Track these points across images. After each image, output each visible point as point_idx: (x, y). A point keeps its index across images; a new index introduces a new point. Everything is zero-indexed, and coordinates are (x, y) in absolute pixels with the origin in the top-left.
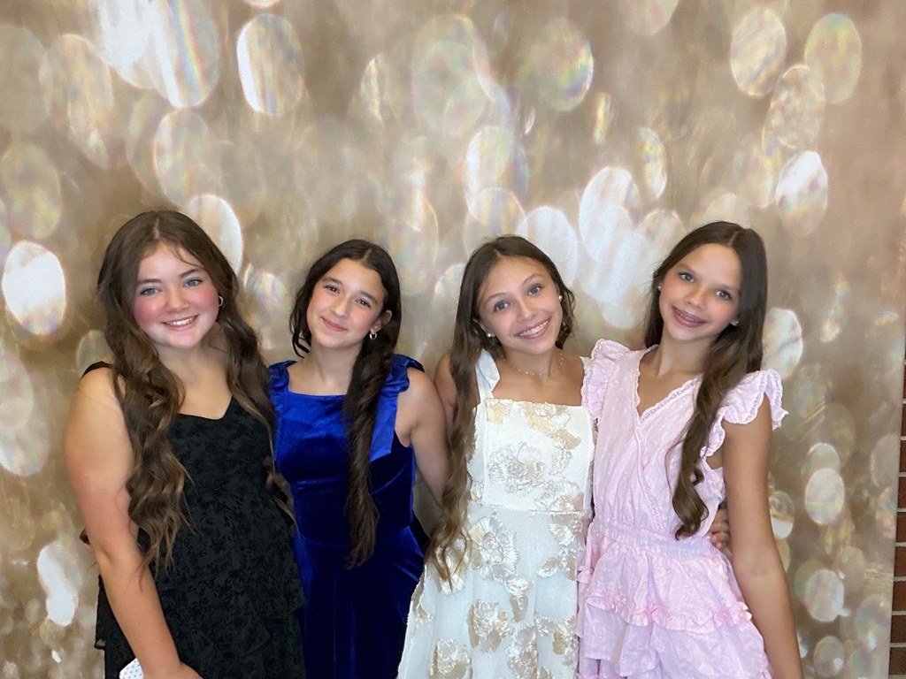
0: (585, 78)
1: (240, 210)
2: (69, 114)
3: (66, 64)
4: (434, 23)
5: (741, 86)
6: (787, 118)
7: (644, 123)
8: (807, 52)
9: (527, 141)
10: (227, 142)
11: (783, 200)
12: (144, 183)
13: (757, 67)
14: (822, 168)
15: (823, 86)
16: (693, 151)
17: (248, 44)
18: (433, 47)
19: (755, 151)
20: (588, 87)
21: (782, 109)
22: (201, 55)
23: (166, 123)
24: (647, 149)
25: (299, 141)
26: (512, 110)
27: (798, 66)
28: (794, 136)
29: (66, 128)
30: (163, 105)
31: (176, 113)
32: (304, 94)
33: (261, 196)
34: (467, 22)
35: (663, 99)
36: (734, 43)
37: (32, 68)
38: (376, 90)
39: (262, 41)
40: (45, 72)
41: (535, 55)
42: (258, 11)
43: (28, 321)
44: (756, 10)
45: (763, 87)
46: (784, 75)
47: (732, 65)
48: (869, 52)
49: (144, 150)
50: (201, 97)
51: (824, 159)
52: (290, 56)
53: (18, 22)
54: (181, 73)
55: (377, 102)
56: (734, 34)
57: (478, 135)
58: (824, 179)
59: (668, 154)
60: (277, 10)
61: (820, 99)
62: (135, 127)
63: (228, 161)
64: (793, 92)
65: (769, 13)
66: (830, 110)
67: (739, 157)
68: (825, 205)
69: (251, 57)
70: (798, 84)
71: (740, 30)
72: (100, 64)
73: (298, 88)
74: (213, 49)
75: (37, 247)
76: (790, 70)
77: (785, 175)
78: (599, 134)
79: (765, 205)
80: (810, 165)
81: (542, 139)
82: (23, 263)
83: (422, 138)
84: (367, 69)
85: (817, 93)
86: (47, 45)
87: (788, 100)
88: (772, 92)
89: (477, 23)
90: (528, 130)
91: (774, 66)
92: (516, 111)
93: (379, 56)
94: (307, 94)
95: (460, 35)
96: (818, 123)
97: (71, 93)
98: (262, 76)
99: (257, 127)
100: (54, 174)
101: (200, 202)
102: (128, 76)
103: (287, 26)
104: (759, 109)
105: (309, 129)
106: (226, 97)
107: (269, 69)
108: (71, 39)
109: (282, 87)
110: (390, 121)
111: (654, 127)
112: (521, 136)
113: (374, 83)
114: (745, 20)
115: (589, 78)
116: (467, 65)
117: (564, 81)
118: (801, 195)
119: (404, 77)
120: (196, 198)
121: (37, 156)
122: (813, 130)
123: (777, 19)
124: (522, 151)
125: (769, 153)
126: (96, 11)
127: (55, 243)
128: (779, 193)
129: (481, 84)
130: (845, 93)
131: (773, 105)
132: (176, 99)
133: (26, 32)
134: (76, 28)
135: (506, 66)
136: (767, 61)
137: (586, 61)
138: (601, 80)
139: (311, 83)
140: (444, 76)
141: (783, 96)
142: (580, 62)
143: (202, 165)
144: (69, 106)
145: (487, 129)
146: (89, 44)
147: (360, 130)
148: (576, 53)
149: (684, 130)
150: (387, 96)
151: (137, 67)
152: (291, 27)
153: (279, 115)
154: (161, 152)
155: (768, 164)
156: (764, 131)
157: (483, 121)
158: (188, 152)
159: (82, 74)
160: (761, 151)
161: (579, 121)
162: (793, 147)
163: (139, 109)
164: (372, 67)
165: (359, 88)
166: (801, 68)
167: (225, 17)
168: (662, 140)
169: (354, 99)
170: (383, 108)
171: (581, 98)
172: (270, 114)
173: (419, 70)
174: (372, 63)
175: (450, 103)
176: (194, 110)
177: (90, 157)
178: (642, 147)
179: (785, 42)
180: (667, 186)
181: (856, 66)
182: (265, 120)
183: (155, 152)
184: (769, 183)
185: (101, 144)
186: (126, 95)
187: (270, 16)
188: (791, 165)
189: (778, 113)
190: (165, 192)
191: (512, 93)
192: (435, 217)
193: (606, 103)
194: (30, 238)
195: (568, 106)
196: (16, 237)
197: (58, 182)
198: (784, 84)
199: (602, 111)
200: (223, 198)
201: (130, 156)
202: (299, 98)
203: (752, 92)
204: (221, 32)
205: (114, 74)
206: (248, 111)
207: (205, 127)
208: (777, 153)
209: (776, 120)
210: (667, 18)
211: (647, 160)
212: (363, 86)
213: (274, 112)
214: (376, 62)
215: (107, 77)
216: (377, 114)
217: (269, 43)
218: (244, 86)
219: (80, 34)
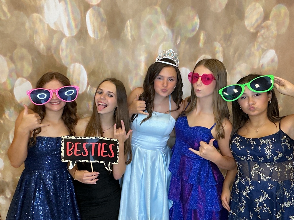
0: (196, 26)
1: (86, 68)
2: (35, 38)
3: (34, 23)
4: (148, 9)
5: (248, 28)
6: (264, 39)
7: (216, 41)
8: (271, 16)
9: (177, 46)
10: (83, 47)
11: (262, 65)
12: (57, 60)
13: (253, 23)
14: (276, 55)
15: (276, 28)
16: (232, 50)
17: (89, 15)
18: (148, 16)
19: (253, 50)
20: (197, 29)
21: (262, 36)
22: (75, 19)
23: (64, 41)
24: (217, 49)
25: (105, 46)
26: (173, 36)
27: (268, 22)
28: (266, 44)
29: (34, 43)
30: (63, 35)
31: (67, 38)
32: (107, 31)
33: (93, 64)
34: (159, 9)
35: (222, 33)
36: (246, 15)
37: (23, 24)
38: (129, 30)
39: (94, 15)
40: (27, 25)
41: (180, 19)
42: (93, 6)
43: (21, 102)
44: (253, 4)
45: (256, 29)
46: (263, 25)
47: (245, 21)
48: (292, 17)
49: (57, 50)
50: (75, 32)
51: (276, 52)
52: (102, 20)
53: (19, 10)
54: (69, 25)
55: (130, 34)
56: (246, 11)
57: (162, 44)
58: (276, 59)
59: (224, 50)
60: (99, 5)
61: (275, 32)
62: (54, 42)
63: (83, 53)
64: (266, 30)
65: (258, 5)
66: (278, 36)
67: (247, 52)
68: (277, 67)
69: (90, 20)
70: (268, 28)
71: (248, 10)
72: (44, 23)
73: (105, 30)
74: (79, 18)
75: (25, 79)
76: (264, 23)
77: (263, 57)
78: (201, 44)
79: (256, 67)
80: (271, 54)
81: (183, 46)
82: (20, 84)
83: (144, 46)
84: (127, 24)
85: (274, 30)
86: (28, 17)
87: (264, 33)
88: (259, 30)
89: (162, 9)
90: (178, 43)
91: (259, 22)
92: (174, 37)
93: (131, 20)
94: (108, 32)
95: (156, 13)
96: (274, 40)
97: (35, 32)
98: (94, 26)
99: (92, 42)
100: (29, 57)
101: (74, 66)
102: (53, 27)
103: (102, 10)
104: (254, 36)
105: (108, 43)
106: (82, 33)
107: (96, 24)
108: (35, 15)
109: (100, 29)
110: (134, 40)
111: (219, 42)
112: (176, 45)
113: (129, 28)
114: (249, 7)
115: (198, 26)
116: (159, 22)
117: (190, 27)
118: (268, 64)
119: (138, 26)
120: (73, 64)
121: (24, 51)
122: (273, 42)
123: (260, 6)
124: (176, 49)
125: (258, 50)
126: (43, 7)
127: (30, 78)
128: (261, 63)
129: (163, 28)
130: (284, 30)
131: (259, 34)
132: (67, 34)
133: (22, 13)
134: (37, 12)
135: (171, 23)
136: (257, 20)
137: (197, 21)
138: (202, 27)
139: (109, 28)
140: (151, 26)
141: (262, 32)
142: (195, 21)
143: (75, 54)
144: (35, 36)
145: (165, 42)
146: (40, 16)
147: (124, 43)
148: (194, 18)
149: (229, 43)
150: (133, 32)
151: (55, 23)
152: (103, 10)
153: (99, 38)
154: (62, 50)
155: (257, 53)
156: (256, 43)
157: (163, 40)
158: (71, 50)
159: (38, 25)
160: (255, 50)
161: (195, 40)
162: (265, 48)
163: (56, 36)
164: (128, 23)
167: (82, 8)
168: (222, 46)
169: (122, 33)
170: (132, 36)
171: (195, 33)
172: (96, 38)
173: (143, 24)
174: (128, 22)
175: (153, 34)
176: (72, 37)
177: (41, 52)
178: (215, 48)
179: (263, 14)
180: (223, 60)
181: (287, 21)
182: (95, 40)
183: (60, 50)
184: (257, 60)
185: (44, 47)
186: (52, 32)
187: (96, 7)
188: (265, 54)
189: (261, 37)
190: (64, 62)
191: (173, 31)
193: (203, 34)
194: (22, 77)
195: (191, 35)
196: (18, 76)
197: (31, 59)
198: (262, 27)
199: (202, 37)
200: (81, 64)
201: (53, 51)
202: (105, 33)
203: (252, 30)
204: (81, 12)
205: (48, 26)
206: (89, 37)
207: (76, 42)
208: (260, 50)
209: (260, 39)
210: (224, 7)
211: (217, 53)
212: (125, 29)
213: (97, 37)
214: (130, 21)
215: (46, 27)
216: (130, 38)
217: (96, 16)
218: (88, 29)
219: (38, 13)
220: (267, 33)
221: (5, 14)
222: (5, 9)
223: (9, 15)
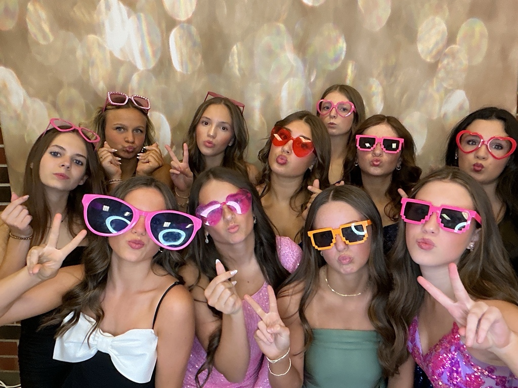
0: (341, 53)
1: (170, 119)
2: (90, 73)
3: (89, 50)
4: (265, 27)
5: (423, 56)
6: (447, 73)
7: (372, 76)
8: (458, 39)
9: (312, 85)
10: (163, 86)
11: (445, 115)
13: (431, 47)
14: (466, 98)
15: (467, 56)
16: (397, 90)
17: (174, 37)
18: (265, 38)
19: (430, 90)
20: (343, 58)
21: (445, 68)
22: (152, 43)
23: (135, 78)
24: (374, 89)
25: (199, 86)
26: (304, 69)
27: (453, 46)
28: (451, 82)
29: (89, 80)
30: (134, 69)
31: (140, 72)
32: (201, 62)
33: (179, 112)
34: (282, 26)
35: (382, 63)
36: (419, 35)
37: (73, 51)
38: (236, 60)
39: (181, 37)
40: (79, 53)
41: (316, 42)
42: (180, 22)
44: (431, 18)
45: (435, 57)
46: (446, 51)
47: (418, 46)
48: (492, 38)
50: (152, 64)
51: (467, 94)
52: (195, 44)
53: (68, 30)
54: (143, 52)
55: (237, 66)
56: (420, 29)
57: (287, 82)
58: (467, 105)
59: (384, 91)
60: (189, 21)
61: (465, 62)
62: (121, 79)
63: (164, 96)
64: (450, 60)
65: (438, 19)
66: (470, 69)
67: (421, 93)
69: (176, 45)
70: (453, 55)
71: (423, 28)
72: (104, 49)
73: (199, 60)
74: (158, 42)
76: (449, 47)
77: (446, 102)
79: (435, 117)
80: (460, 97)
81: (320, 84)
83: (259, 85)
84: (232, 50)
85: (463, 59)
86: (81, 40)
87: (448, 64)
88: (439, 59)
89: (286, 26)
90: (312, 80)
91: (441, 46)
92: (306, 70)
93: (239, 44)
94: (203, 63)
95: (279, 33)
96: (464, 76)
97: (91, 63)
98: (181, 54)
99: (178, 78)
100: (82, 101)
102: (118, 55)
103: (194, 29)
104: (433, 68)
105: (204, 79)
106: (163, 65)
107: (185, 50)
108: (91, 37)
109: (191, 59)
110: (243, 75)
111: (377, 78)
112: (309, 83)
113: (236, 57)
114: (425, 23)
115: (344, 53)
116: (282, 47)
117: (331, 55)
118: (454, 113)
119: (250, 54)
121: (74, 92)
122: (461, 78)
123: (442, 22)
124: (309, 90)
125: (438, 90)
126: (103, 24)
128: (443, 112)
129: (289, 57)
130: (479, 59)
131: (440, 66)
132: (140, 65)
133: (71, 34)
134: (95, 33)
135: (301, 48)
136: (437, 44)
137: (342, 45)
138: (350, 54)
139: (205, 58)
140: (270, 53)
141: (445, 62)
142: (339, 45)
144: (90, 69)
145: (292, 79)
146: (99, 39)
147: (228, 80)
148: (337, 41)
149: (393, 80)
150: (242, 63)
151: (122, 50)
152: (195, 29)
153: (189, 73)
154: (133, 91)
155: (437, 96)
156: (435, 80)
157: (289, 75)
158: (145, 91)
159: (96, 53)
160: (433, 90)
162: (450, 88)
163: (122, 70)
164: (235, 49)
165: (228, 59)
166: (455, 47)
167: (164, 25)
168: (381, 84)
169: (226, 66)
170: (240, 69)
171: (340, 63)
172: (185, 73)
173: (258, 50)
174: (235, 47)
175: (273, 67)
176: (148, 71)
177: (100, 94)
178: (371, 88)
179: (447, 35)
180: (384, 107)
181: (485, 44)
182: (183, 75)
183: (130, 91)
184: (437, 107)
185: (105, 86)
186: (117, 64)
187: (185, 25)
188: (450, 97)
189: (443, 70)
191: (304, 61)
192: (265, 123)
193: (352, 66)
195: (332, 67)
197: (84, 105)
198: (445, 55)
199: (350, 70)
200: (162, 114)
202: (199, 64)
203: (428, 60)
204: (162, 32)
205: (111, 54)
206: (174, 71)
207: (154, 79)
208: (442, 91)
209: (441, 74)
210: (384, 22)
211: (373, 95)
212: (230, 58)
213: (187, 71)
214: (237, 46)
215: (108, 56)
216: (237, 72)
217: (184, 38)
218: (172, 58)
219: (96, 35)
220: (453, 65)
221: (45, 36)
222: (46, 28)
223: (51, 38)
